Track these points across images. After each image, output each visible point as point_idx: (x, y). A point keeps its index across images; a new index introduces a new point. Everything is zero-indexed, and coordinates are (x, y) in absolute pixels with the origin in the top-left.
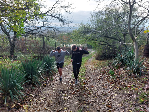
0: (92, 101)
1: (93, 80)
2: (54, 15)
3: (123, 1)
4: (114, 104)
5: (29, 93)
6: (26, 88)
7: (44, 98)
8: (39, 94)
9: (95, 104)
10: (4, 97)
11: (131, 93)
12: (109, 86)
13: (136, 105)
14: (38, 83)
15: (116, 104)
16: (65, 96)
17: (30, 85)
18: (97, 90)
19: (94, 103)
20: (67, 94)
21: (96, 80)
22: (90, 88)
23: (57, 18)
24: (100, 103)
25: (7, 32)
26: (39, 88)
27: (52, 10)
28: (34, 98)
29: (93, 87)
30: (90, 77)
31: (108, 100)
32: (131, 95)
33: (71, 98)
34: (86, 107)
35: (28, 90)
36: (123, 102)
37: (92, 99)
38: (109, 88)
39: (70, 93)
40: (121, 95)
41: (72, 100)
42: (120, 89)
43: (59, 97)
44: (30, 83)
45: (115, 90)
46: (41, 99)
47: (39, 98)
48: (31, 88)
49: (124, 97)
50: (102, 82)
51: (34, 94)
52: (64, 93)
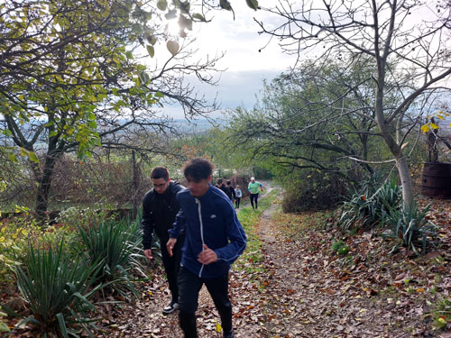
0: (298, 335)
1: (287, 272)
8: (139, 323)
12: (340, 286)
13: (426, 336)
14: (129, 291)
17: (106, 296)
18: (307, 301)
26: (133, 304)
28: (125, 334)
29: (293, 293)
30: (278, 264)
31: (342, 327)
32: (408, 308)
36: (389, 331)
38: (339, 293)
40: (380, 311)
42: (373, 293)
44: (107, 290)
45: (358, 297)
46: (146, 335)
48: (110, 305)
49: (389, 315)
50: (314, 278)
51: (124, 324)
52: (211, 315)
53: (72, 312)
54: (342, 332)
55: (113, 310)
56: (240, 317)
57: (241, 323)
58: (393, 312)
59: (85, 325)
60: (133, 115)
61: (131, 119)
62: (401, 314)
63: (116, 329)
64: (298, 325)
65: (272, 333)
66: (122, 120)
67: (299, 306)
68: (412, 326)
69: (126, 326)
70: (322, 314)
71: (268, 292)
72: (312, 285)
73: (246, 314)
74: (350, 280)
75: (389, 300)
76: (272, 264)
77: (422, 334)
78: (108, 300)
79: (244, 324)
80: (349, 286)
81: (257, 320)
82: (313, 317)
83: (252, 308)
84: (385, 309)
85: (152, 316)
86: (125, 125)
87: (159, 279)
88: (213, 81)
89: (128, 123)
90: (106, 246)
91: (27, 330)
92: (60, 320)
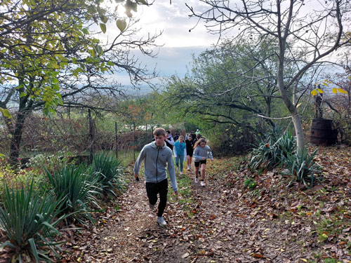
0: (219, 249)
4: (267, 250)
5: (71, 244)
7: (109, 252)
8: (96, 244)
9: (227, 254)
10: (14, 257)
11: (299, 223)
12: (250, 212)
15: (272, 250)
16: (156, 244)
18: (226, 224)
20: (160, 238)
22: (209, 221)
29: (215, 218)
30: (203, 196)
31: (252, 242)
32: (300, 227)
33: (171, 247)
34: (209, 261)
36: (286, 244)
38: (249, 217)
40: (279, 230)
41: (174, 251)
42: (275, 217)
43: (143, 246)
44: (70, 219)
45: (264, 220)
47: (97, 253)
48: (72, 231)
49: (286, 232)
50: (231, 206)
51: (83, 246)
52: (152, 237)
53: (42, 237)
54: (252, 246)
55: (74, 235)
56: (175, 237)
57: (175, 242)
58: (290, 230)
59: (51, 247)
60: (89, 80)
61: (87, 84)
62: (295, 231)
63: (77, 249)
64: (219, 242)
65: (199, 248)
66: (79, 85)
67: (220, 228)
68: (303, 240)
69: (85, 247)
70: (237, 233)
71: (196, 218)
72: (229, 212)
73: (179, 235)
74: (257, 207)
75: (287, 222)
76: (199, 197)
77: (310, 246)
78: (71, 227)
79: (178, 242)
80: (257, 212)
81: (187, 239)
82: (230, 236)
83: (184, 230)
84: (283, 228)
85: (106, 239)
86: (82, 89)
87: (111, 210)
88: (153, 54)
89: (85, 87)
90: (68, 184)
91: (4, 253)
92: (31, 244)
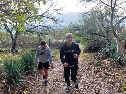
0: (82, 88)
1: (82, 70)
2: (48, 16)
3: (105, 4)
5: (28, 82)
6: (26, 77)
7: (41, 86)
8: (37, 82)
9: (84, 91)
10: (8, 85)
11: (115, 81)
12: (96, 75)
13: (119, 91)
14: (36, 73)
15: (102, 91)
16: (59, 84)
17: (29, 74)
18: (86, 79)
19: (84, 89)
20: (60, 82)
21: (85, 70)
22: (80, 77)
23: (51, 18)
24: (88, 90)
25: (10, 31)
26: (36, 77)
27: (46, 12)
28: (33, 85)
29: (82, 76)
30: (79, 67)
31: (95, 87)
32: (115, 83)
33: (64, 86)
34: (77, 93)
35: (27, 78)
36: (109, 89)
37: (82, 87)
38: (96, 77)
39: (63, 82)
40: (106, 83)
41: (65, 87)
42: (105, 78)
43: (54, 85)
44: (29, 72)
45: (101, 78)
46: (38, 86)
47: (37, 85)
55: (30, 78)
62: (113, 84)
63: (30, 84)
67: (83, 80)
69: (33, 83)
70: (90, 83)
72: (88, 74)
74: (99, 73)
75: (110, 80)
84: (108, 82)
89: (38, 26)
91: (5, 83)
